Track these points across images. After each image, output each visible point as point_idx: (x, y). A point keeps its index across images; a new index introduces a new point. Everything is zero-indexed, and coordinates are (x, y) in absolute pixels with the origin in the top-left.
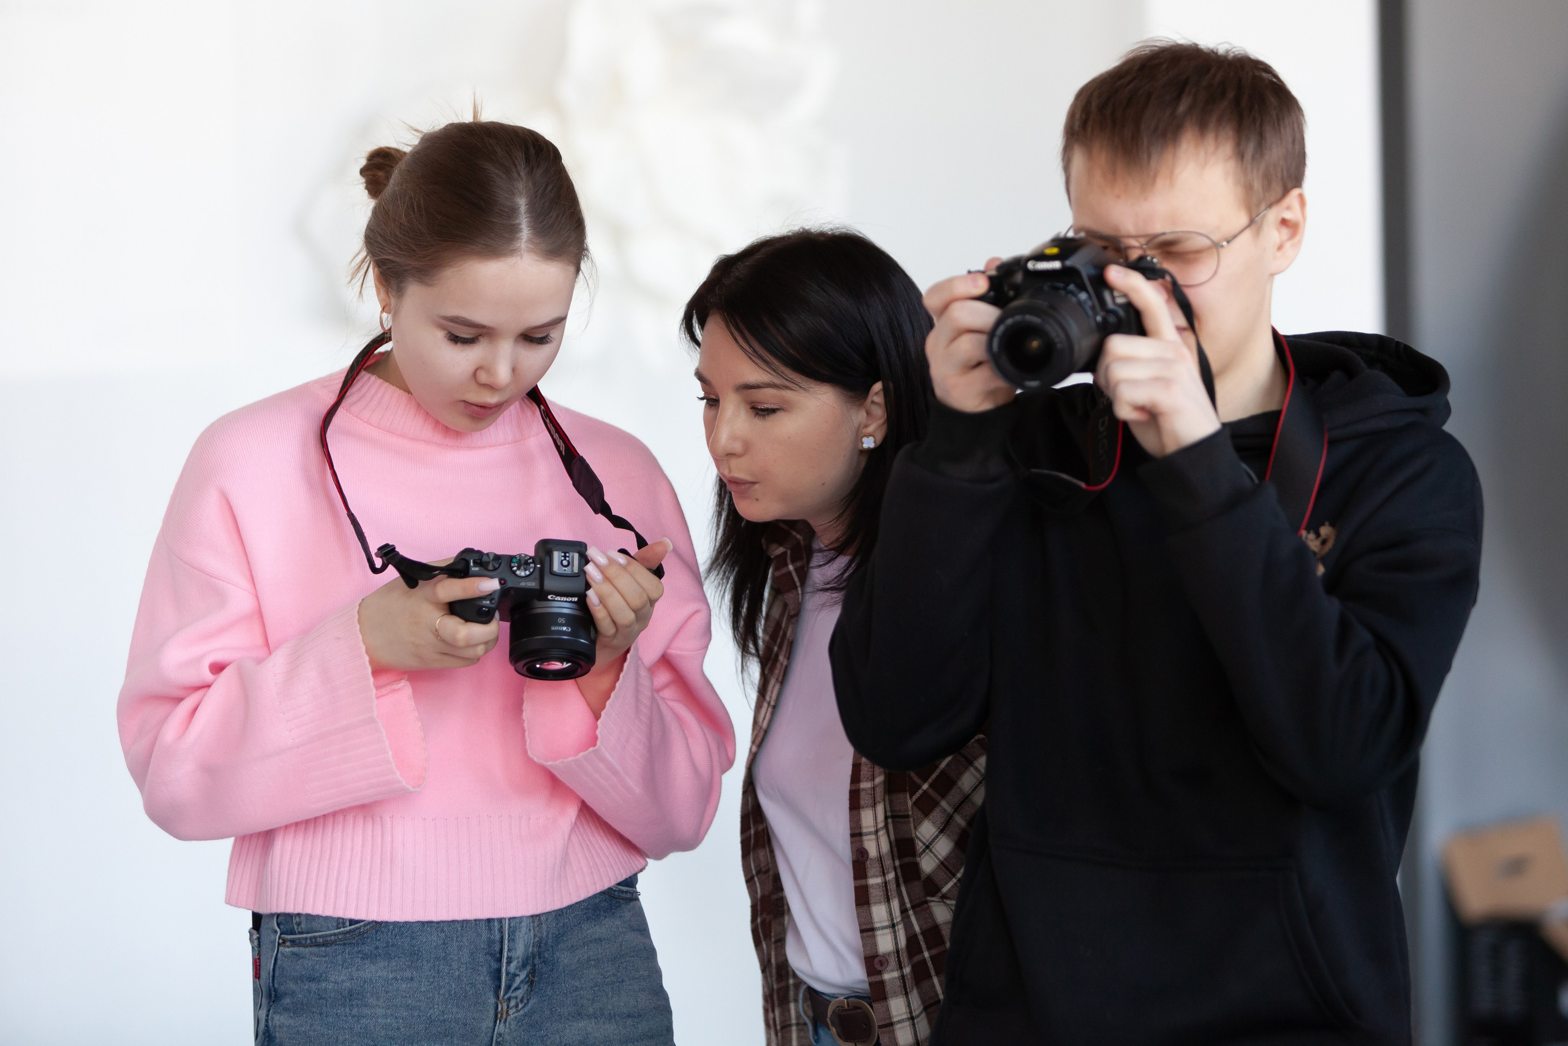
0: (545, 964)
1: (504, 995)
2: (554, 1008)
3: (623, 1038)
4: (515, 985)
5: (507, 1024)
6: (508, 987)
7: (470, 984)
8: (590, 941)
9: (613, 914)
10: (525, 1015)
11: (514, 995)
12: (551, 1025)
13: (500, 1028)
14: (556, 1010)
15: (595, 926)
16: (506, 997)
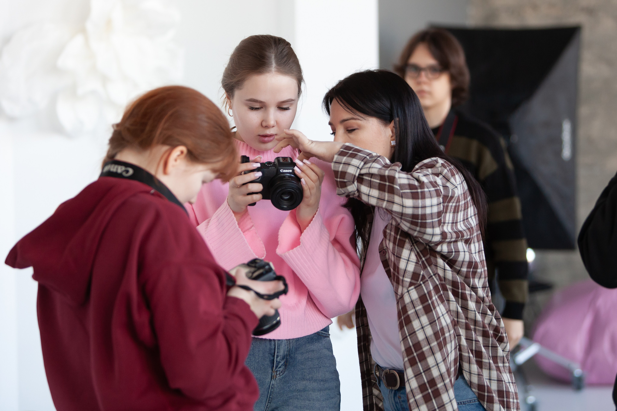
0: (291, 358)
1: (275, 370)
2: (294, 375)
3: (319, 389)
4: (279, 366)
5: (276, 381)
6: (277, 367)
7: (262, 365)
8: (309, 351)
9: (319, 341)
10: (283, 378)
11: (279, 370)
12: (293, 382)
13: (273, 382)
14: (295, 376)
15: (311, 345)
16: (276, 370)
